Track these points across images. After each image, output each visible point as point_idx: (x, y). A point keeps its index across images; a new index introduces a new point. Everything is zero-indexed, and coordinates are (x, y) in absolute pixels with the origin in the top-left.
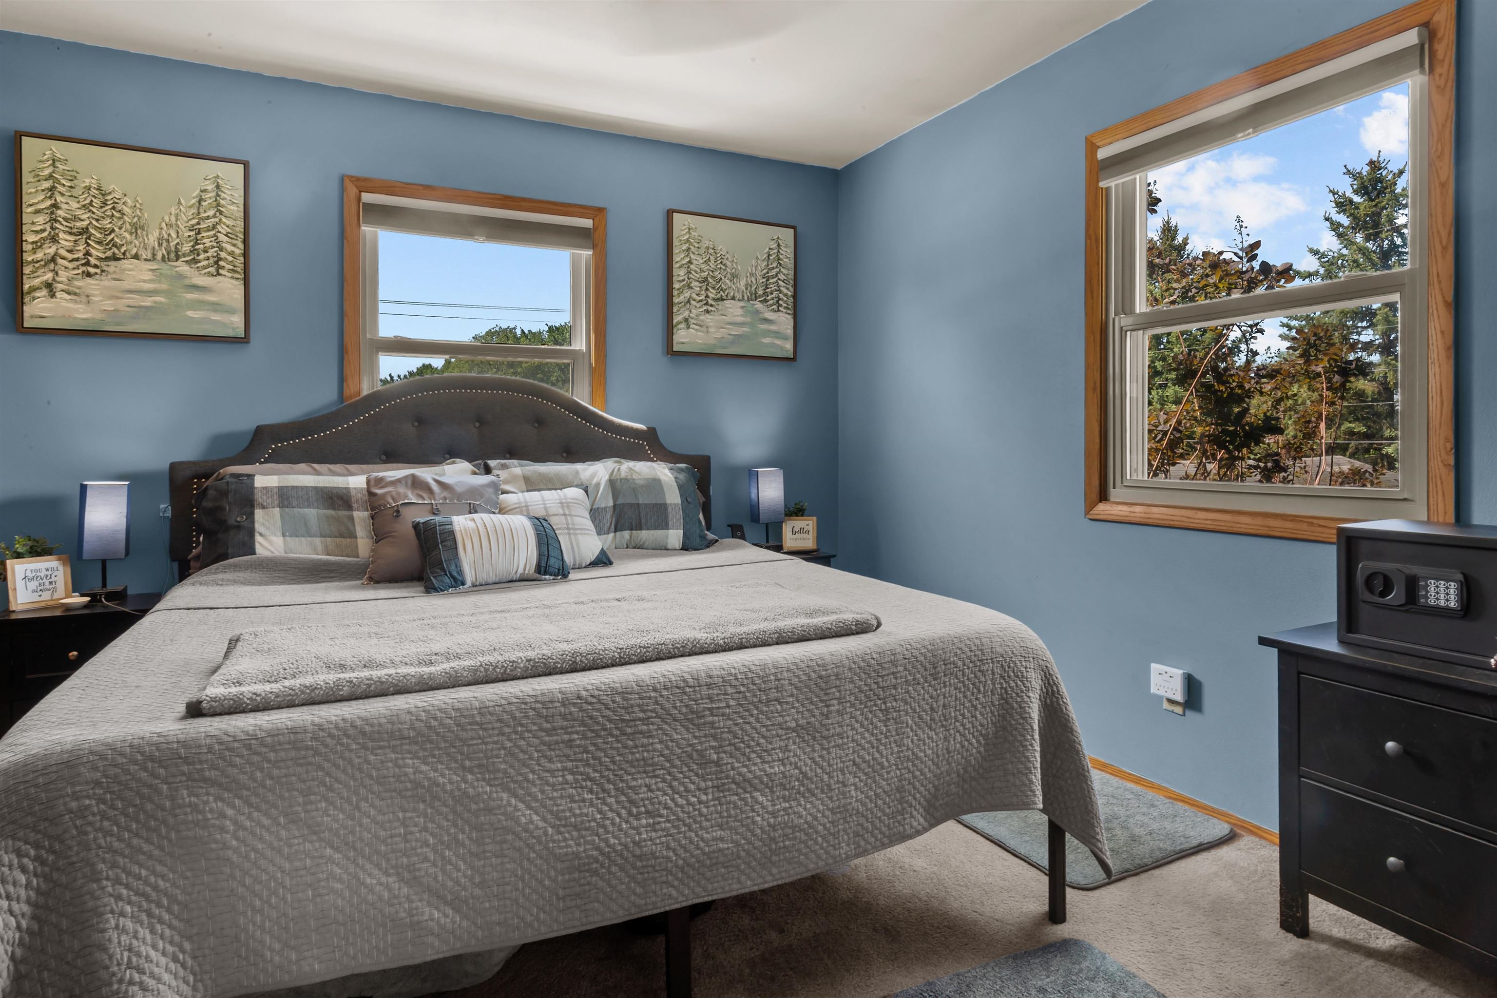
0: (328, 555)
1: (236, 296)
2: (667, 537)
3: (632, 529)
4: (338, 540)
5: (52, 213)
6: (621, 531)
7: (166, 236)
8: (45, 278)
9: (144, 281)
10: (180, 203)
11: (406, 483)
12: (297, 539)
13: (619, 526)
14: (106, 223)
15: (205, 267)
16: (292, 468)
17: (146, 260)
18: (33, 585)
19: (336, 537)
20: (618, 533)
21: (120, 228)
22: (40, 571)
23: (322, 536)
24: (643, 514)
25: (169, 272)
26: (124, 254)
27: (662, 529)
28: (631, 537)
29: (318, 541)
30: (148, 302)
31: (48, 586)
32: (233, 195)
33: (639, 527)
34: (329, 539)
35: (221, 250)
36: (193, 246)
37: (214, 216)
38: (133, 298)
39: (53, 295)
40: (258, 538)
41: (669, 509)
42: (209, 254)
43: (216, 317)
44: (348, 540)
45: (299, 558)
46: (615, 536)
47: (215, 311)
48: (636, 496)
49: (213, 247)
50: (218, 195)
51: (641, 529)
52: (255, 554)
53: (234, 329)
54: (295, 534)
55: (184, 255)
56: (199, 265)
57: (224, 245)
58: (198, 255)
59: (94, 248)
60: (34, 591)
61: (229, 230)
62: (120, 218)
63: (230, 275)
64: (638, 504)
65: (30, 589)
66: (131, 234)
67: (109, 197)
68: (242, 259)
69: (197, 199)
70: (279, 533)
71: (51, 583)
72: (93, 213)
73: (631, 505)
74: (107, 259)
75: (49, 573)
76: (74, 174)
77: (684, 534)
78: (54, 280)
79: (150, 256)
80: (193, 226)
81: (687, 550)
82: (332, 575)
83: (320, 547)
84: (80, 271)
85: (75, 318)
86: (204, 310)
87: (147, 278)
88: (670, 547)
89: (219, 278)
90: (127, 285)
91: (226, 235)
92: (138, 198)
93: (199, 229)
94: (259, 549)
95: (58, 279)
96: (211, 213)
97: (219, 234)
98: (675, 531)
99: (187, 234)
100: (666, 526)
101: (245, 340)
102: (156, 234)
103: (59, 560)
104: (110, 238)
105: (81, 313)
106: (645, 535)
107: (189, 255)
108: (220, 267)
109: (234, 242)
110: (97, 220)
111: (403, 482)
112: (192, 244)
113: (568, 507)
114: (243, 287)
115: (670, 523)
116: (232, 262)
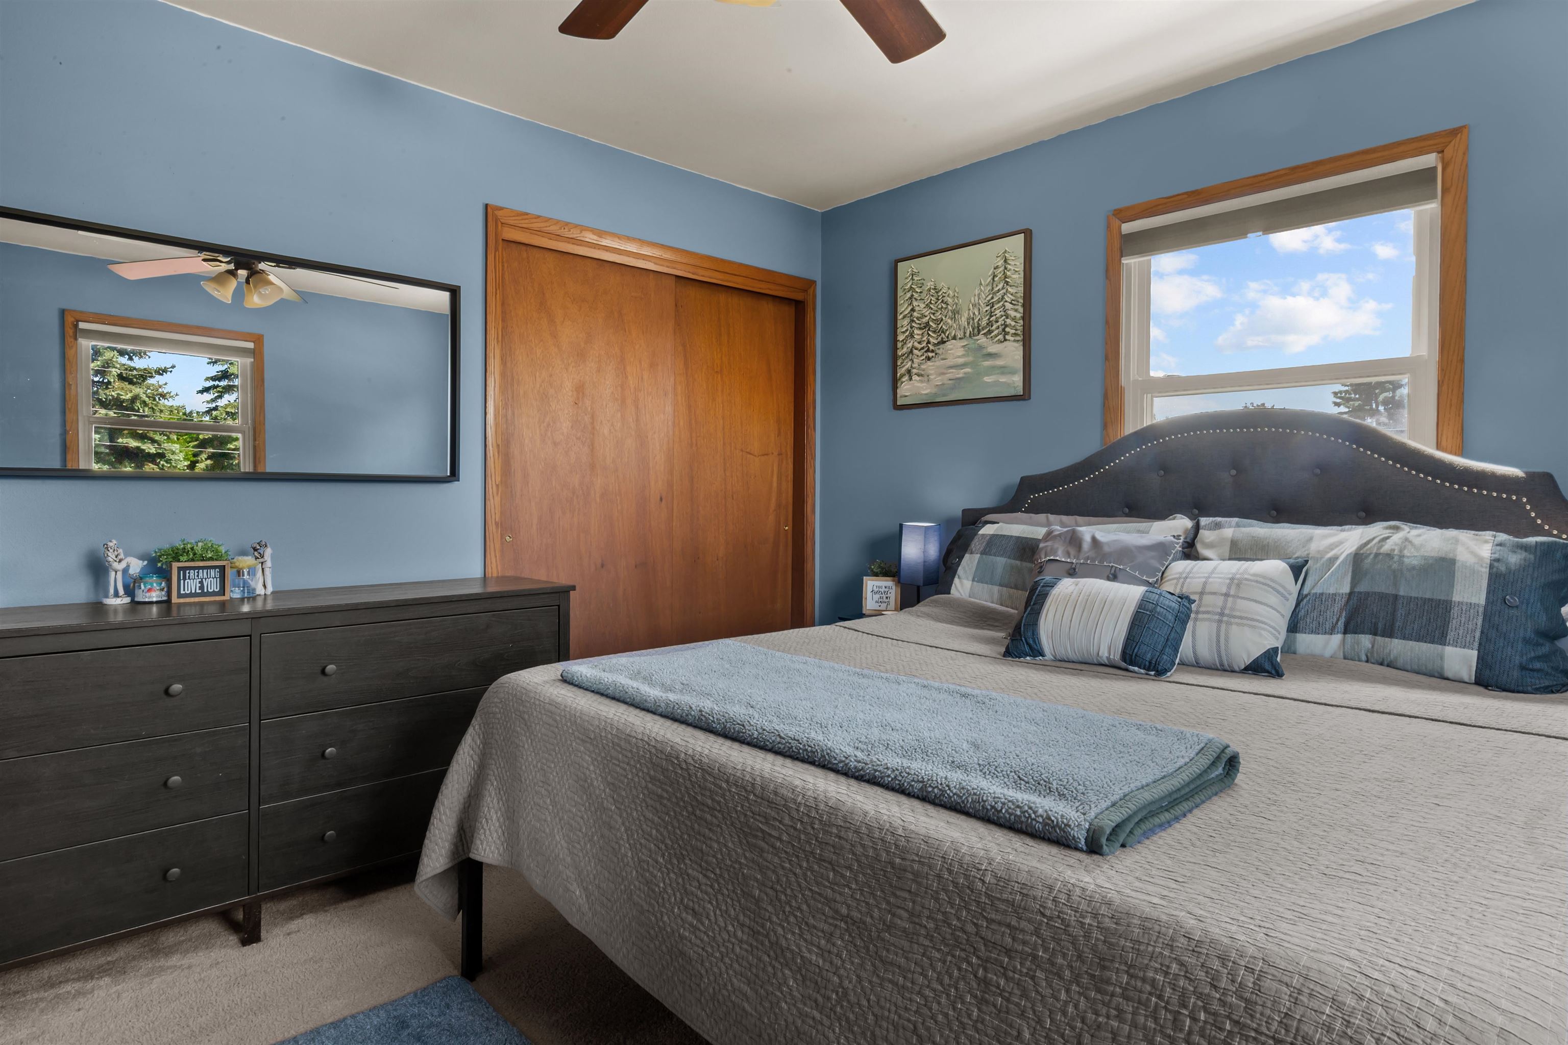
0: (1002, 605)
1: (1016, 357)
2: (1442, 658)
3: (1375, 634)
4: (1012, 591)
5: (911, 316)
6: (1355, 632)
7: (972, 316)
8: (907, 366)
9: (959, 357)
10: (981, 284)
11: (1065, 538)
12: (981, 585)
13: (1352, 624)
14: (938, 315)
15: (996, 336)
16: (1031, 517)
17: (960, 339)
18: (876, 597)
19: (1011, 588)
20: (1349, 636)
21: (946, 317)
22: (881, 587)
23: (1001, 585)
24: (1400, 612)
25: (973, 346)
26: (948, 337)
27: (1432, 642)
28: (1373, 647)
29: (996, 589)
30: (960, 373)
31: (885, 600)
32: (1017, 264)
33: (1389, 633)
34: (1005, 589)
35: (1007, 318)
36: (989, 319)
37: (1003, 288)
38: (952, 372)
39: (911, 379)
40: (956, 580)
41: (1455, 612)
42: (999, 324)
43: (1003, 379)
44: (1020, 592)
45: (975, 602)
46: (1344, 640)
47: (1003, 373)
48: (1395, 584)
49: (1002, 316)
50: (1006, 268)
51: (1391, 636)
52: (949, 593)
53: (1015, 388)
54: (981, 581)
55: (983, 329)
56: (993, 334)
57: (1009, 312)
58: (992, 326)
59: (932, 337)
60: (877, 602)
61: (1013, 298)
62: (946, 308)
63: (1012, 339)
64: (1396, 597)
65: (874, 600)
66: (952, 319)
67: (940, 294)
68: (1021, 322)
69: (992, 277)
70: (971, 578)
71: (887, 598)
72: (932, 309)
73: (1382, 596)
74: (939, 343)
75: (887, 590)
76: (922, 281)
77: (1481, 659)
78: (911, 367)
79: (962, 336)
80: (989, 301)
81: (1486, 686)
82: (996, 624)
83: (996, 596)
84: (924, 357)
85: (922, 394)
86: (995, 374)
87: (960, 354)
88: (1449, 673)
89: (1006, 343)
90: (949, 362)
91: (1011, 303)
92: (956, 289)
93: (993, 303)
94: (953, 590)
95: (914, 366)
96: (1000, 286)
97: (1006, 304)
98: (1458, 650)
99: (985, 310)
100: (1441, 639)
101: (1025, 396)
102: (966, 315)
103: (893, 581)
104: (940, 326)
105: (924, 390)
106: (1397, 647)
107: (986, 328)
108: (1007, 333)
109: (1016, 307)
110: (934, 314)
111: (1063, 538)
112: (988, 317)
113: (1238, 585)
114: (1022, 348)
115: (1451, 635)
116: (1014, 326)
